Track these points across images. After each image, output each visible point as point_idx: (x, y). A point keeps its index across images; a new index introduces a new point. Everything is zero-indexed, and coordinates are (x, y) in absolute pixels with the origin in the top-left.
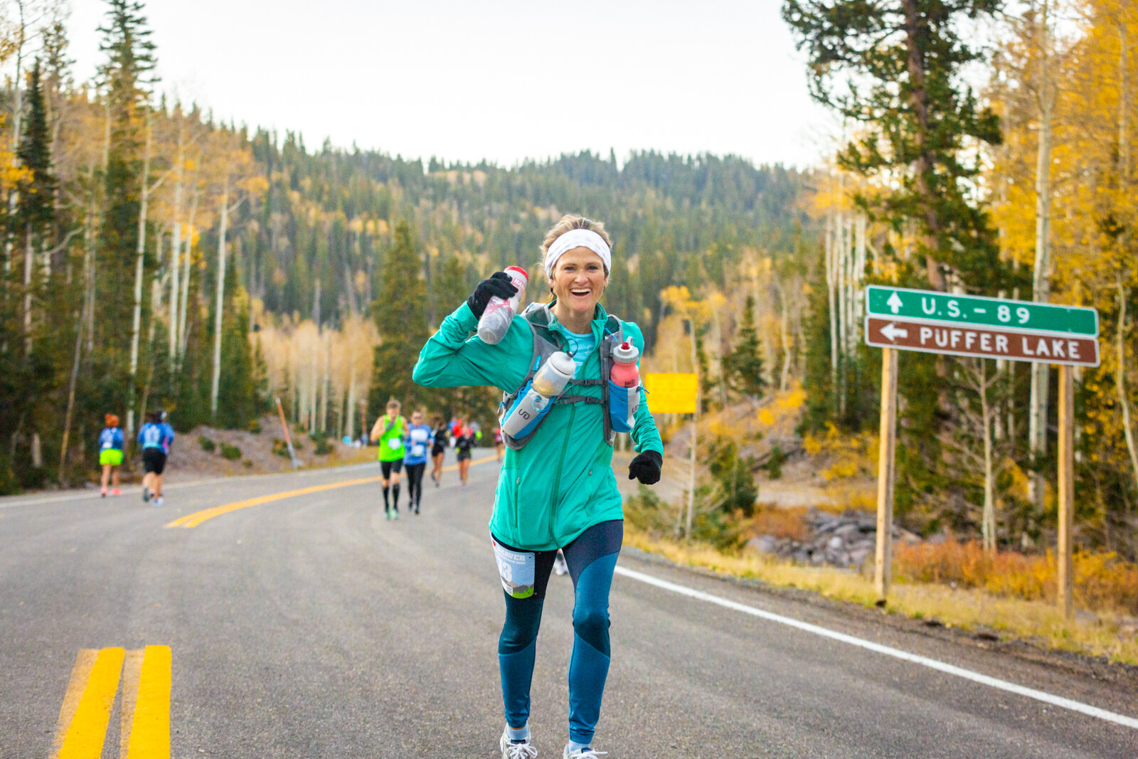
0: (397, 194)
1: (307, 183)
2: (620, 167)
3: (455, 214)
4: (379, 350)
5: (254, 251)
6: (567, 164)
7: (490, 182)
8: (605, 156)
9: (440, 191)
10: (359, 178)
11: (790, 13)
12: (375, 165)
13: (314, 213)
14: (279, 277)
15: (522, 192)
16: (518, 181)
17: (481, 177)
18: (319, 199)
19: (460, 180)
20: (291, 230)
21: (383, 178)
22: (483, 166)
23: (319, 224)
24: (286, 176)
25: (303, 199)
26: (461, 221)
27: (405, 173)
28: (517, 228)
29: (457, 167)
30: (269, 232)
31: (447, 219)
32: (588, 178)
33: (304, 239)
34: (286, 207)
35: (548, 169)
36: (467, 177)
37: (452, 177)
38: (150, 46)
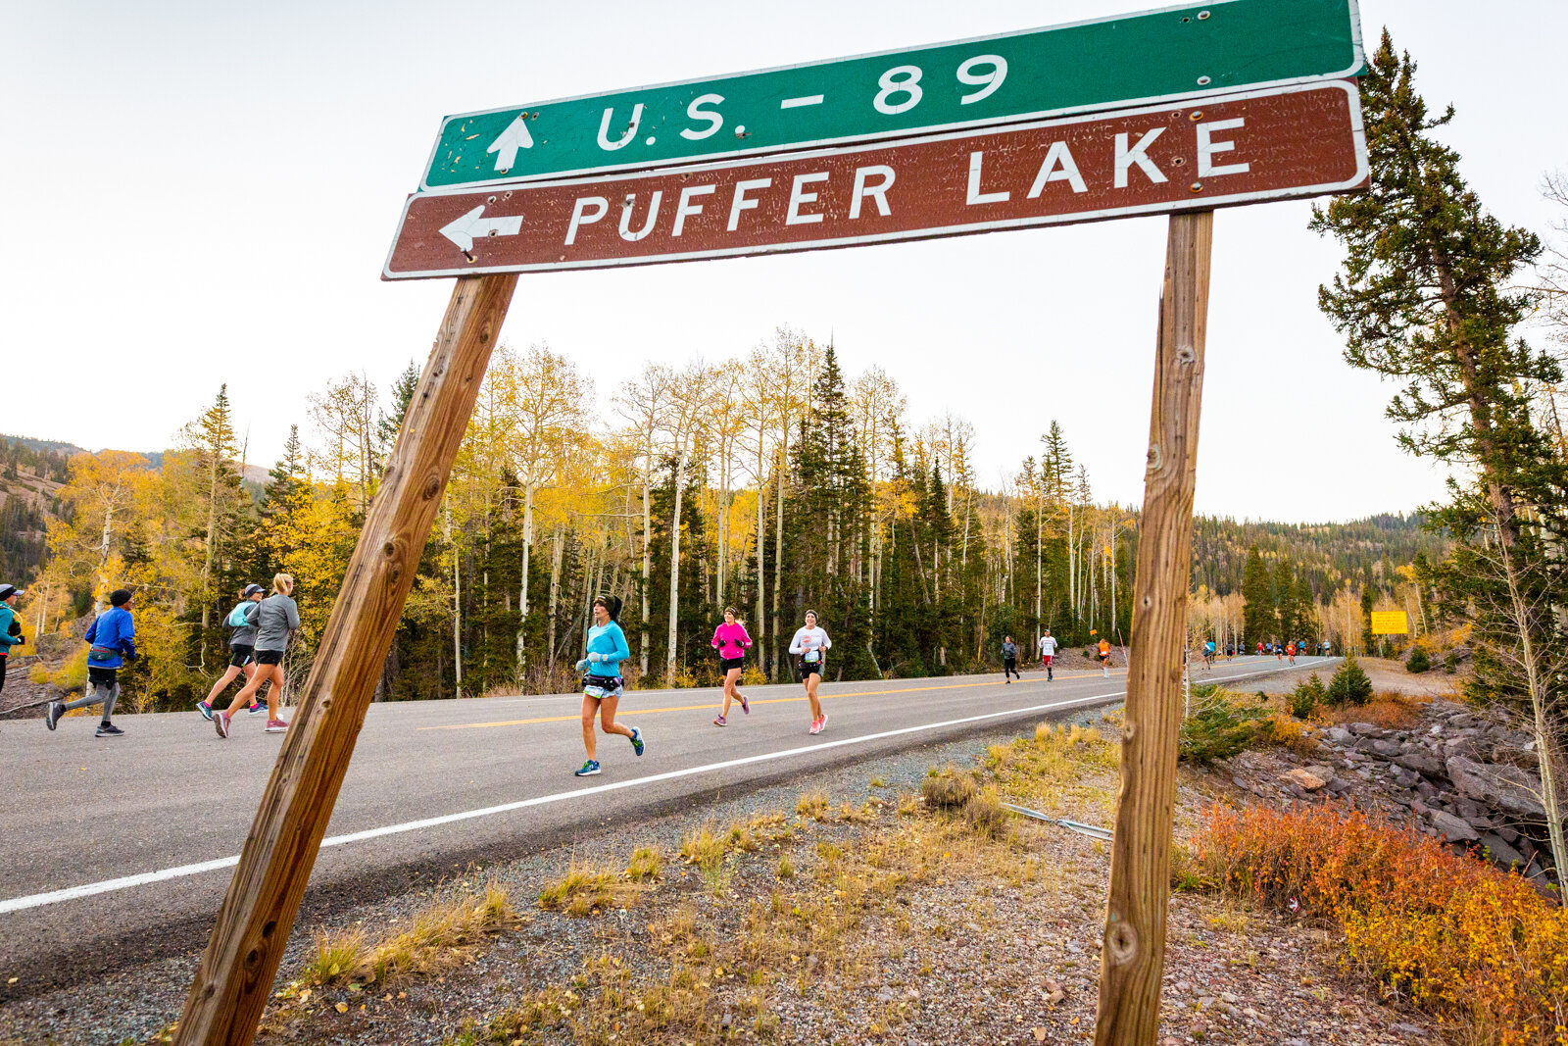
0: (1282, 539)
1: (1235, 537)
2: (1405, 520)
3: (1314, 547)
4: (1245, 607)
5: (1209, 569)
6: (1375, 520)
7: (1332, 532)
8: (1396, 515)
9: (1306, 537)
10: (1261, 535)
11: (1325, 302)
12: (1271, 528)
13: (1238, 550)
14: (1223, 579)
15: (1350, 535)
16: (1348, 530)
17: (1327, 530)
18: (1241, 544)
19: (1316, 531)
20: (1228, 558)
21: (1275, 533)
22: (1329, 525)
23: (1241, 556)
24: (1225, 535)
25: (1233, 545)
26: (1317, 550)
27: (1288, 531)
28: (1349, 552)
29: (1316, 527)
30: (1217, 561)
31: (1310, 550)
32: (1387, 526)
33: (1235, 562)
34: (1225, 549)
35: (1365, 523)
36: (1320, 530)
37: (1312, 530)
38: (1069, 461)
